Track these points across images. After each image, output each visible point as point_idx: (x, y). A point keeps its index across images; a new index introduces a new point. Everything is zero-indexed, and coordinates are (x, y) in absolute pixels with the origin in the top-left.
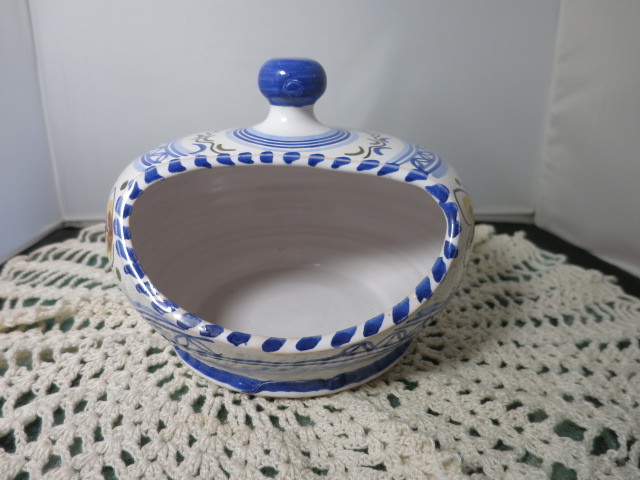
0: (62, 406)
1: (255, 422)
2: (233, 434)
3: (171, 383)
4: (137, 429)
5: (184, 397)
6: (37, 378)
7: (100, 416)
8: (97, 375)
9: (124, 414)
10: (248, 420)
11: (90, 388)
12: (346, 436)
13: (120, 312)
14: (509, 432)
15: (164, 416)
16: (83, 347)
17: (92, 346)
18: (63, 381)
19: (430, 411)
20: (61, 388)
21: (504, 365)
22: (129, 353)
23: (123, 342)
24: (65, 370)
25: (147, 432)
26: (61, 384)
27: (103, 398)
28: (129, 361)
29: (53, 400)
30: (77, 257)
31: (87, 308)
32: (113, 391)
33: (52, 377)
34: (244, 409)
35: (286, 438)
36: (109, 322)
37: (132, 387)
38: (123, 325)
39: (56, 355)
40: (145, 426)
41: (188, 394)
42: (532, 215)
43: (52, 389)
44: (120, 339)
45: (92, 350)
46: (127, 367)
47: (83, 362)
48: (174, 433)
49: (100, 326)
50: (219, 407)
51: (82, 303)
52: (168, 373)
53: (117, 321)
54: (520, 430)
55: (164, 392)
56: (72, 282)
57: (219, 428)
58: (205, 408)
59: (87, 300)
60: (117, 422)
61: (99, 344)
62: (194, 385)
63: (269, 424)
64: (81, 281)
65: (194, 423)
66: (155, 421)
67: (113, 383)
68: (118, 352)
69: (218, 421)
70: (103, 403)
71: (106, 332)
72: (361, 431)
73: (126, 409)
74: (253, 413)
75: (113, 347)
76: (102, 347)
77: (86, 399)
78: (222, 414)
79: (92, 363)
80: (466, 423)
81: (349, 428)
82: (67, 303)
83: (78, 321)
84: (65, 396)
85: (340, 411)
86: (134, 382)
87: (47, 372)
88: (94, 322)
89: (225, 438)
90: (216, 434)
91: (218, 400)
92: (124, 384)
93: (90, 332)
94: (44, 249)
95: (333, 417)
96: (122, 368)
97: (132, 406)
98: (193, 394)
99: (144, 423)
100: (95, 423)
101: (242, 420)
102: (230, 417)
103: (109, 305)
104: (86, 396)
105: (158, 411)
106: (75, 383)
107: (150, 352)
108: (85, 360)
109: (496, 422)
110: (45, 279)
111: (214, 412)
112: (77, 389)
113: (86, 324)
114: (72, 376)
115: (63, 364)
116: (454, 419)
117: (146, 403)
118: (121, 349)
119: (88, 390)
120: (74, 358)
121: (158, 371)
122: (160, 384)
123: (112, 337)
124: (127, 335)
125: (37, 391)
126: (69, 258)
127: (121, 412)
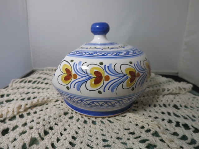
42: (177, 73)
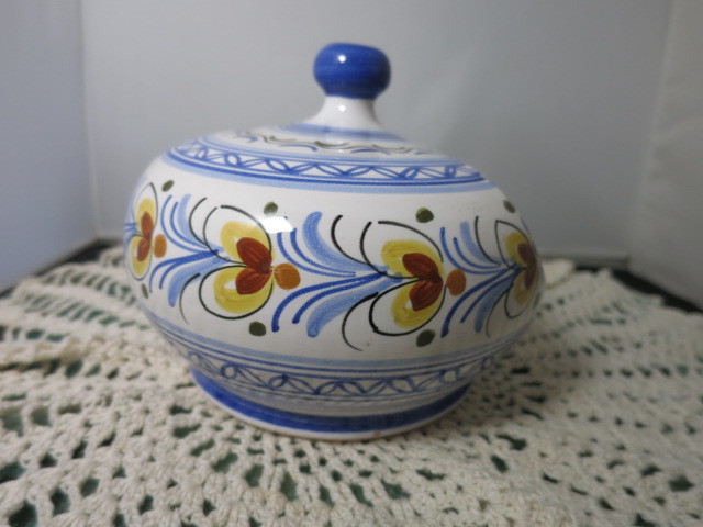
0: (62, 487)
1: (335, 496)
2: (307, 513)
3: (212, 450)
4: (176, 514)
5: (232, 467)
6: (27, 446)
7: (119, 499)
8: (107, 442)
9: (154, 495)
10: (324, 495)
11: (100, 462)
12: (456, 511)
13: (140, 360)
14: (649, 504)
15: (209, 493)
16: (88, 405)
17: (99, 404)
18: (62, 451)
19: (546, 478)
20: (60, 460)
21: (619, 422)
22: (147, 412)
23: (138, 398)
24: (64, 436)
25: (189, 518)
26: (59, 454)
27: (119, 473)
28: (149, 422)
29: (49, 478)
30: (96, 282)
31: (100, 350)
32: (132, 465)
33: (47, 445)
34: (317, 479)
35: (378, 516)
36: (124, 370)
37: (157, 458)
38: (142, 377)
39: (53, 415)
40: (185, 510)
41: (239, 463)
43: (47, 461)
44: (135, 394)
45: (100, 409)
46: (147, 430)
47: (87, 425)
48: (228, 515)
49: (113, 375)
50: (282, 478)
51: (95, 344)
52: (204, 439)
53: (134, 371)
54: (661, 501)
55: (203, 462)
56: (86, 315)
57: (288, 506)
58: (263, 481)
59: (100, 339)
60: (146, 505)
61: (108, 401)
62: (245, 452)
63: (353, 500)
64: (95, 314)
65: (252, 501)
66: (198, 501)
67: (132, 454)
68: (133, 410)
69: (283, 498)
70: (121, 481)
71: (119, 384)
72: (476, 504)
73: (155, 488)
74: (329, 484)
75: (127, 404)
76: (113, 405)
77: (96, 477)
78: (287, 487)
79: (100, 426)
80: (593, 492)
81: (458, 500)
82: (75, 341)
83: (87, 366)
84: (66, 473)
85: (441, 477)
86: (159, 451)
87: (40, 439)
88: (106, 368)
89: (298, 519)
90: (283, 514)
91: (279, 469)
92: (146, 454)
93: (99, 382)
94: (61, 271)
95: (434, 486)
96: (139, 433)
97: (163, 483)
98: (245, 463)
99: (184, 506)
100: (113, 509)
101: (315, 494)
102: (300, 491)
103: (128, 348)
104: (94, 473)
105: (200, 489)
106: (78, 453)
107: (175, 410)
108: (92, 422)
109: (630, 492)
110: (58, 306)
111: (276, 485)
112: (82, 462)
113: (95, 370)
114: (74, 444)
115: (62, 428)
116: (578, 487)
117: (181, 478)
118: (137, 406)
119: (96, 464)
120: (75, 420)
121: (190, 436)
122: (196, 452)
123: (125, 391)
124: (144, 390)
125: (27, 462)
126: (89, 283)
127: (149, 492)
